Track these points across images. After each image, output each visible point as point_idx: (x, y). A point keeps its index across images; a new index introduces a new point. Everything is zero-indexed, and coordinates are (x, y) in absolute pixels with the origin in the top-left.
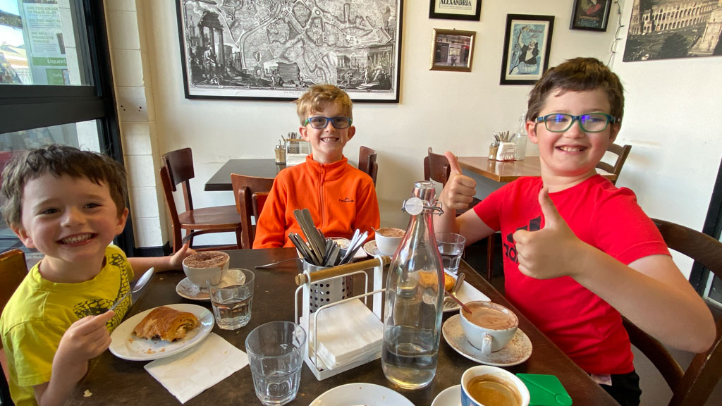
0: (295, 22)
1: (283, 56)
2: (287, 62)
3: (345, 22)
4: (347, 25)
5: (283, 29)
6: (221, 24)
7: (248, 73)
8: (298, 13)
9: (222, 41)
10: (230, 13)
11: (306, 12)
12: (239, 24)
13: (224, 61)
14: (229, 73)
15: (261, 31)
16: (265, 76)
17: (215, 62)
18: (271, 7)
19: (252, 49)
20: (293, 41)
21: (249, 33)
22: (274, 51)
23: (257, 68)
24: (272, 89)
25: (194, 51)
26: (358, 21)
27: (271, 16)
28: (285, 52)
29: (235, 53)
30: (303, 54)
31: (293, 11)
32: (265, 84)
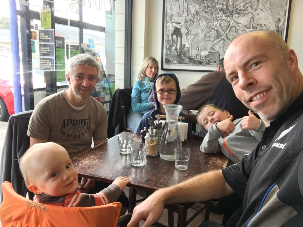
0: (220, 30)
1: (212, 48)
2: (213, 51)
3: (250, 28)
4: (251, 29)
5: (213, 34)
6: (182, 33)
7: (192, 57)
8: (222, 25)
9: (181, 42)
10: (187, 28)
11: (227, 24)
12: (191, 33)
13: (181, 52)
14: (183, 58)
15: (202, 36)
16: (201, 59)
17: (177, 52)
18: (208, 23)
19: (196, 45)
20: (218, 40)
21: (195, 37)
22: (207, 45)
23: (197, 55)
24: (204, 66)
25: (168, 47)
26: (259, 27)
27: (208, 28)
28: (213, 46)
29: (187, 47)
30: (223, 47)
31: (220, 24)
32: (201, 63)
